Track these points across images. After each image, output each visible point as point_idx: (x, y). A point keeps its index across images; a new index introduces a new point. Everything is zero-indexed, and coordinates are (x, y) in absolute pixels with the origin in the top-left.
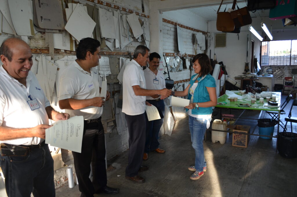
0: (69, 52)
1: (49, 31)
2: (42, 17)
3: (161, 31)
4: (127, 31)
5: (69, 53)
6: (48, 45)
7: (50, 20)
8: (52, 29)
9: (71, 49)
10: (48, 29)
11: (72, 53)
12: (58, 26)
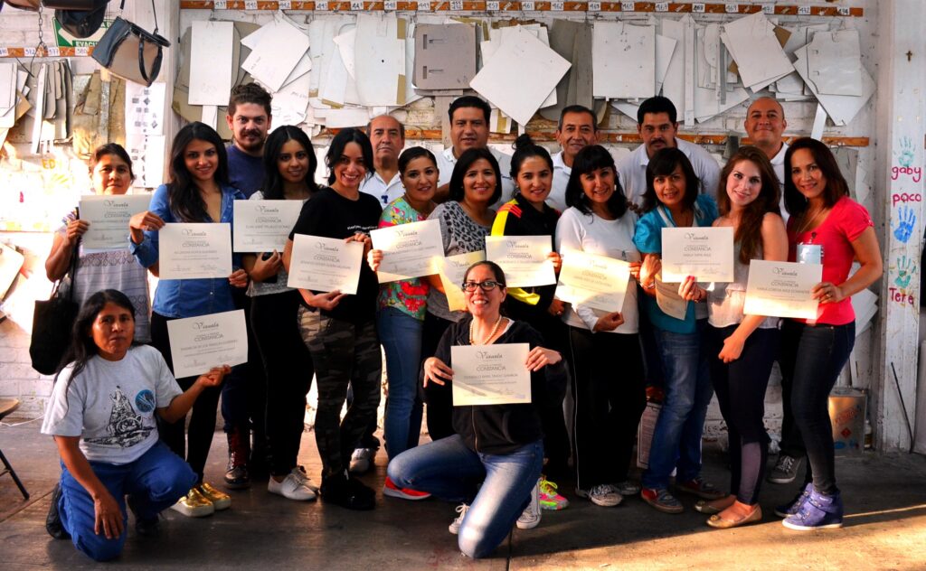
0: (497, 136)
1: (441, 93)
2: (425, 67)
3: (909, 54)
4: (717, 72)
5: (496, 139)
6: (441, 122)
7: (441, 70)
8: (449, 90)
9: (498, 129)
10: (439, 90)
11: (505, 138)
12: (459, 81)
